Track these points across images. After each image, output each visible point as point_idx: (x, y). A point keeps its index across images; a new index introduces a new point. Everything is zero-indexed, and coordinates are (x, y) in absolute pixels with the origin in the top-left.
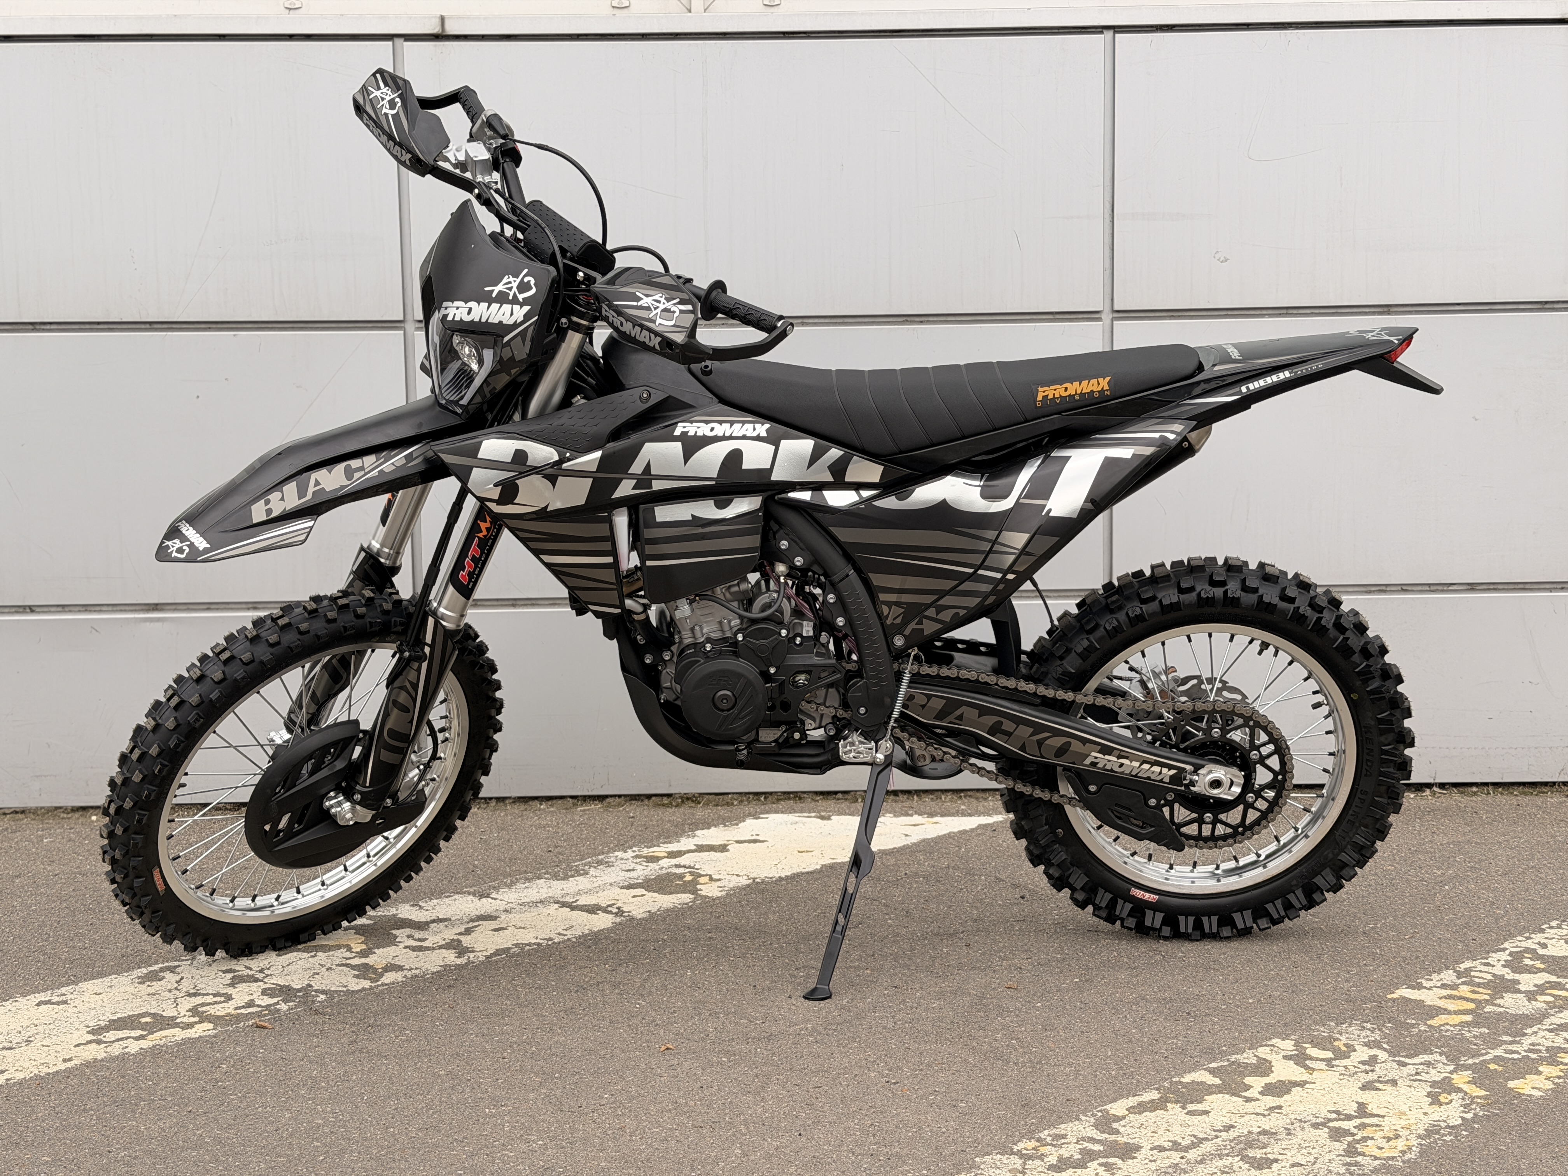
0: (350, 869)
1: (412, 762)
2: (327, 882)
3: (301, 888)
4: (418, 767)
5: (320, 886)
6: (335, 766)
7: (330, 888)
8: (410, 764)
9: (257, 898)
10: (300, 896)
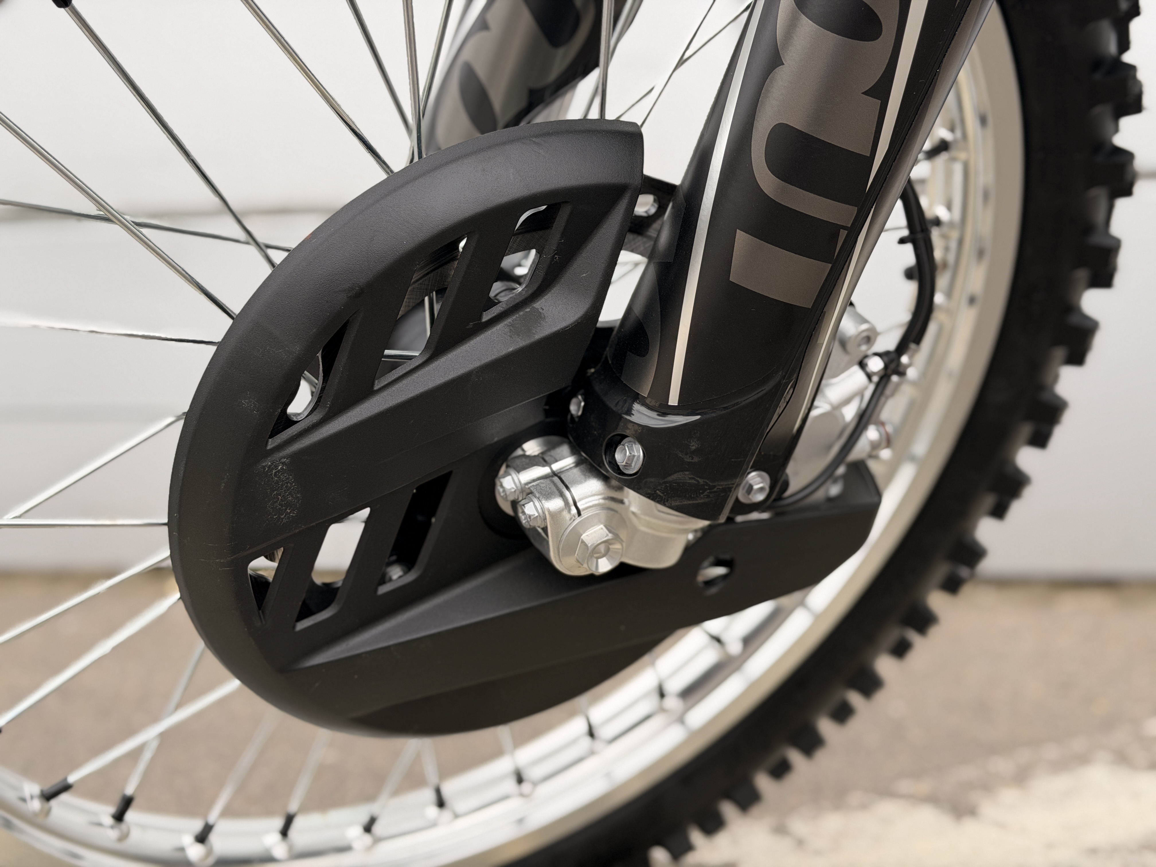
0: (605, 732)
1: (843, 344)
2: (533, 773)
3: (448, 789)
4: (862, 365)
5: (510, 785)
6: (539, 317)
7: (544, 790)
8: (837, 350)
9: (298, 823)
10: (446, 815)
